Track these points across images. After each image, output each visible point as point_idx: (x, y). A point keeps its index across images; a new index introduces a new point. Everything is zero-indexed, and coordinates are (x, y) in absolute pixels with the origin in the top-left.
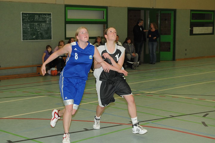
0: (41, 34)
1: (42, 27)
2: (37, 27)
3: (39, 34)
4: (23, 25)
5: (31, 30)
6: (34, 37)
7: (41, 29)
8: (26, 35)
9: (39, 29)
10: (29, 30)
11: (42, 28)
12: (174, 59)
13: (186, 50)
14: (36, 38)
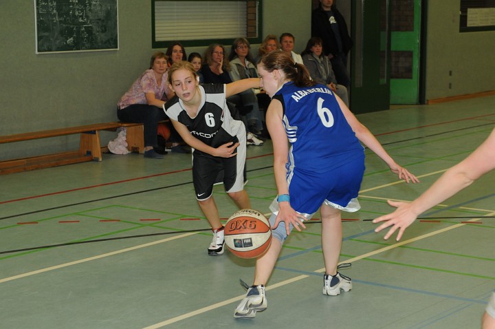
0: (89, 30)
1: (90, 10)
2: (78, 10)
3: (83, 32)
4: (38, 4)
5: (62, 19)
6: (70, 40)
7: (87, 17)
8: (46, 34)
9: (82, 16)
10: (57, 19)
11: (90, 14)
12: (422, 100)
13: (450, 73)
14: (76, 46)
